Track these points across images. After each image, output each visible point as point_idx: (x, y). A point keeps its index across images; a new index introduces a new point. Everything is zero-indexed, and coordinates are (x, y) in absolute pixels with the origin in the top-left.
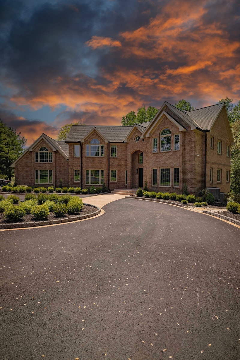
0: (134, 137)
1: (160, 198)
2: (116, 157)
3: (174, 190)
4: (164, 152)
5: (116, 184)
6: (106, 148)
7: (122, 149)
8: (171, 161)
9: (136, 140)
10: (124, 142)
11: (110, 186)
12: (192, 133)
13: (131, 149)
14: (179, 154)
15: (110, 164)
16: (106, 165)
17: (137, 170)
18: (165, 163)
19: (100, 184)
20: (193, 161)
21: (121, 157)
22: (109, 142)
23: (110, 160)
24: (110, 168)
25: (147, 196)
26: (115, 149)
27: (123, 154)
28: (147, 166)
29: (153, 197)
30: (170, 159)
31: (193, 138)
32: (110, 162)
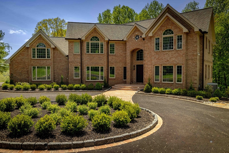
0: (133, 35)
1: (171, 94)
2: (115, 54)
3: (177, 85)
4: (167, 51)
5: (114, 79)
6: (106, 45)
7: (121, 47)
8: (174, 59)
9: (135, 39)
10: (123, 40)
11: (109, 81)
12: (194, 34)
13: (130, 47)
14: (182, 53)
15: (109, 60)
16: (106, 62)
17: (135, 66)
18: (168, 61)
19: (100, 80)
20: (196, 59)
21: (119, 54)
22: (109, 40)
23: (109, 57)
24: (109, 65)
25: (156, 92)
26: (114, 46)
27: (121, 51)
28: (149, 63)
29: (163, 93)
30: (173, 57)
31: (195, 39)
32: (109, 59)
